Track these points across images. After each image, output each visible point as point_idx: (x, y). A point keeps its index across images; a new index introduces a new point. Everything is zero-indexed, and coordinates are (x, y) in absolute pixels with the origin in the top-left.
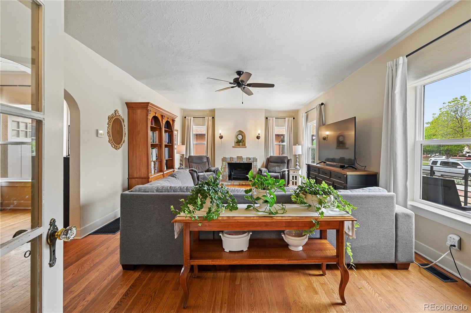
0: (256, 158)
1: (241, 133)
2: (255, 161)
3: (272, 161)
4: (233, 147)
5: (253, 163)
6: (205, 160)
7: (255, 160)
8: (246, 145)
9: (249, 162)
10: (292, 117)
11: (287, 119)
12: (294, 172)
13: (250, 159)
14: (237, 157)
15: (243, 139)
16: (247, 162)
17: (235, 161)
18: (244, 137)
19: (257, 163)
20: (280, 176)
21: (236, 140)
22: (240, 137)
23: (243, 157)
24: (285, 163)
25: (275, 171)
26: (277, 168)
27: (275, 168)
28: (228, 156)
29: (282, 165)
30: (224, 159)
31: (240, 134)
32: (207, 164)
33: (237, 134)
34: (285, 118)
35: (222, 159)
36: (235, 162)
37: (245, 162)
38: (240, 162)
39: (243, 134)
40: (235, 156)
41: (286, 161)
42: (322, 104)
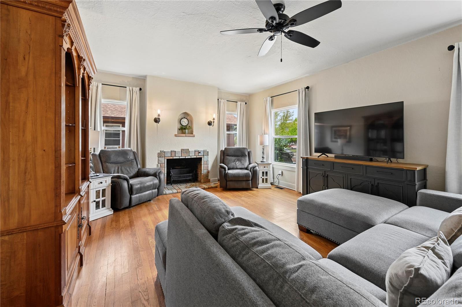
0: (207, 151)
1: (186, 115)
2: (206, 155)
3: (230, 154)
4: (176, 136)
5: (203, 158)
6: (131, 157)
7: (206, 153)
8: (194, 134)
9: (198, 157)
10: (244, 102)
11: (239, 103)
12: (265, 167)
13: (200, 153)
14: (181, 149)
15: (189, 125)
16: (195, 157)
17: (178, 156)
18: (190, 121)
19: (208, 157)
20: (251, 173)
21: (179, 126)
22: (185, 122)
23: (189, 150)
24: (246, 156)
25: (237, 167)
26: (237, 162)
27: (236, 164)
28: (167, 149)
29: (243, 159)
30: (161, 155)
31: (184, 118)
32: (135, 162)
33: (180, 117)
34: (237, 102)
35: (158, 153)
36: (178, 158)
37: (192, 157)
38: (186, 157)
39: (188, 118)
40: (178, 149)
41: (247, 154)
42: (308, 88)
